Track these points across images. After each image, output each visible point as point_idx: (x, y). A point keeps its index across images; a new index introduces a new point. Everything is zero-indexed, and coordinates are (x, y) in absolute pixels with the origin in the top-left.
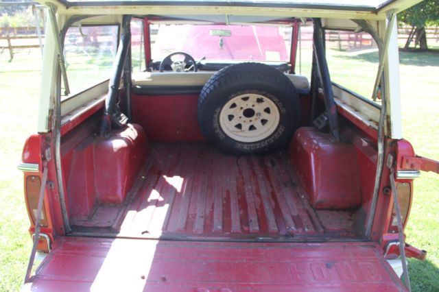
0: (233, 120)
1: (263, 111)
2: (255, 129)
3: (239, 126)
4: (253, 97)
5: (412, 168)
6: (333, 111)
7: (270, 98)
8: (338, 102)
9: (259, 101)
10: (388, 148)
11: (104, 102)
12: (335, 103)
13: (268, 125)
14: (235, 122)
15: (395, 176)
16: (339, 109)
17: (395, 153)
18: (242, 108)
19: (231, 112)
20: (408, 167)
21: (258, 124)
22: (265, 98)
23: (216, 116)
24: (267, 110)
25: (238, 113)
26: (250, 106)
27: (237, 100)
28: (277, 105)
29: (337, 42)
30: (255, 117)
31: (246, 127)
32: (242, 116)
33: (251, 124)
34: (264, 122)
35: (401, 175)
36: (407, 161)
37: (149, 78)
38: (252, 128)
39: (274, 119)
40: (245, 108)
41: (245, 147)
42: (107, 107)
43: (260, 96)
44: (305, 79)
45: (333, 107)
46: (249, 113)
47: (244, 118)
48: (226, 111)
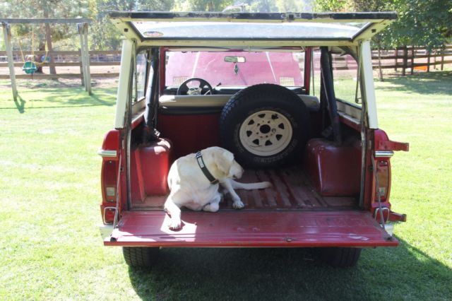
0: (251, 136)
1: (277, 126)
2: (271, 144)
3: (256, 142)
4: (269, 113)
5: (386, 149)
6: (337, 121)
7: (283, 114)
8: (341, 114)
9: (274, 117)
10: (369, 136)
11: (143, 117)
12: (338, 115)
13: (282, 140)
14: (253, 137)
15: (374, 155)
16: (341, 118)
17: (373, 139)
18: (259, 124)
19: (249, 128)
20: (383, 148)
21: (273, 139)
22: (279, 114)
23: (236, 131)
24: (281, 126)
25: (255, 129)
26: (266, 123)
27: (254, 116)
28: (290, 120)
29: (378, 70)
30: (271, 132)
31: (262, 142)
32: (259, 131)
33: (267, 139)
34: (279, 137)
35: (378, 154)
36: (381, 144)
37: (173, 100)
38: (268, 143)
39: (288, 133)
40: (262, 124)
41: (263, 160)
42: (146, 120)
43: (274, 113)
44: (316, 98)
45: (337, 118)
46: (265, 129)
47: (261, 134)
48: (245, 127)
